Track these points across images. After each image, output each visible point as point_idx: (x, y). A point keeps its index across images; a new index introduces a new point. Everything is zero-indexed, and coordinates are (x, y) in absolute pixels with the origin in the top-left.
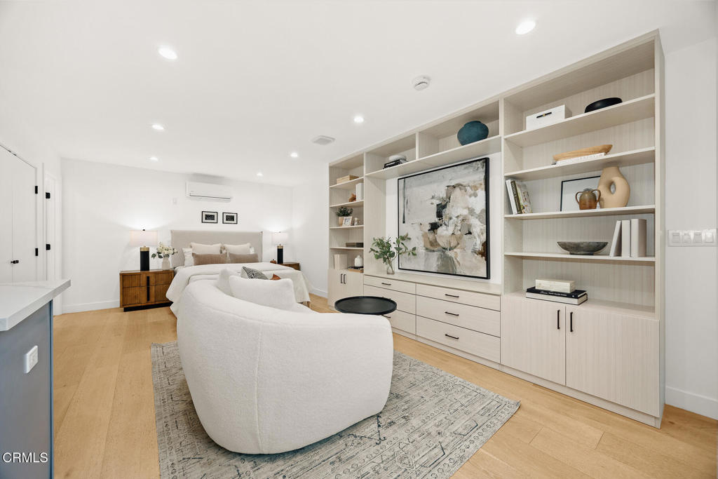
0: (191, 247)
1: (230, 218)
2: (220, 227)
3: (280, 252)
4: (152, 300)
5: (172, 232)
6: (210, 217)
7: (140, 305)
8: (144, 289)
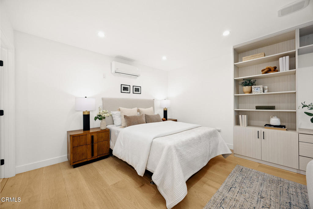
0: (119, 110)
1: (137, 90)
2: (131, 96)
3: (165, 112)
4: (96, 154)
5: (103, 99)
6: (125, 89)
7: (86, 160)
8: (89, 147)
